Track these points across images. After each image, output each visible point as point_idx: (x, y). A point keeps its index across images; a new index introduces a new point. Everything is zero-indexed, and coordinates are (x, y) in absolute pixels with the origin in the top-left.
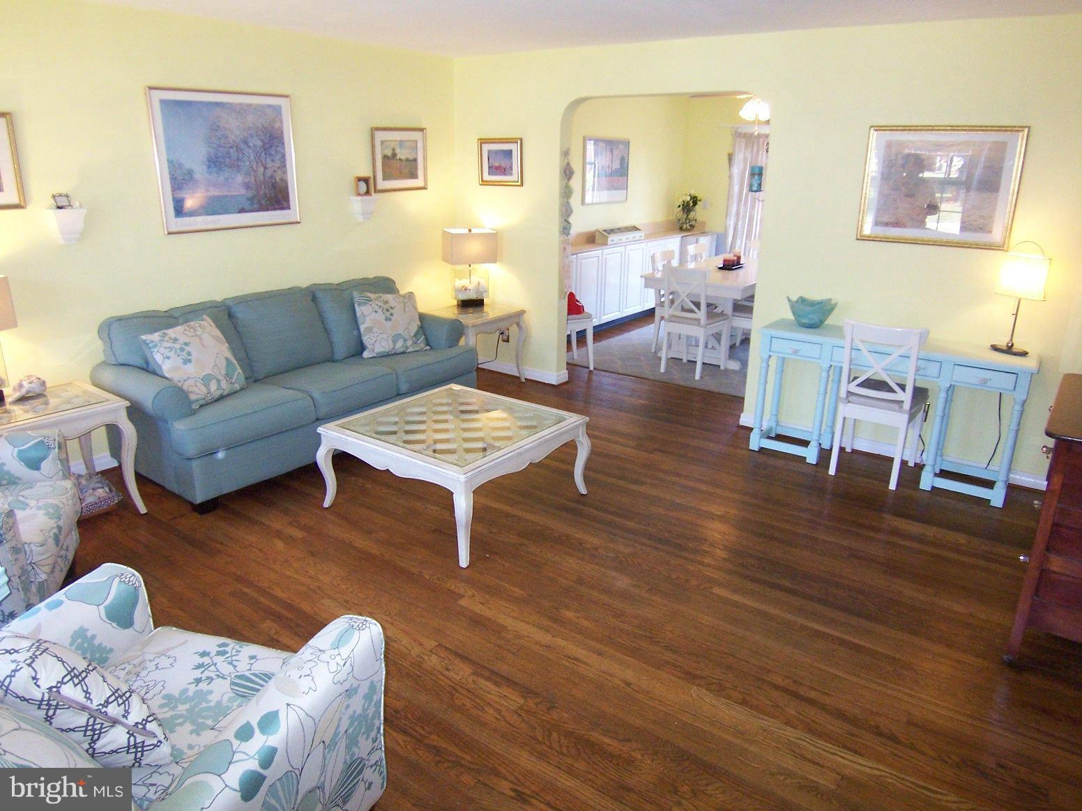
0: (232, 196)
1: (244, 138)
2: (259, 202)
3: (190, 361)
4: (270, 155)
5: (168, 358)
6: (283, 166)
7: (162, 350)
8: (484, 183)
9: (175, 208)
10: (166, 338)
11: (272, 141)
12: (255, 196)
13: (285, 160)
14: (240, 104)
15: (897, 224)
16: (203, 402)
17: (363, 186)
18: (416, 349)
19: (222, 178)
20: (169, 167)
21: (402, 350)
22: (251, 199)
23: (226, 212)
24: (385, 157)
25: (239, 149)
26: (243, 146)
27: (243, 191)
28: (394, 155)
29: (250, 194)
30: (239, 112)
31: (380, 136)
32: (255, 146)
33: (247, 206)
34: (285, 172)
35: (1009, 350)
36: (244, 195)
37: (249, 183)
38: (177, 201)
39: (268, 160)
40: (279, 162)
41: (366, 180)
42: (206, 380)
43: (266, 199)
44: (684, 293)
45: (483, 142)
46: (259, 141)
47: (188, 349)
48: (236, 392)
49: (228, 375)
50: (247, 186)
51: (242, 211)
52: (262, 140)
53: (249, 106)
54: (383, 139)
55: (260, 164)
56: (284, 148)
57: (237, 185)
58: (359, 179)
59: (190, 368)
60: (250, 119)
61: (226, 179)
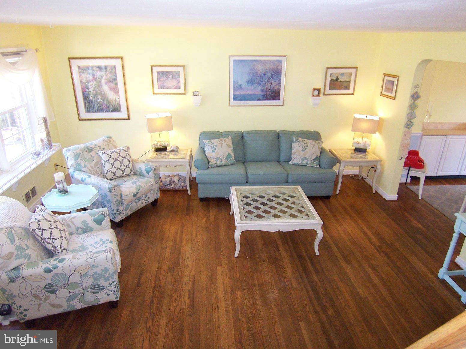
0: (256, 94)
1: (264, 73)
2: (266, 97)
3: (214, 151)
4: (274, 79)
5: (208, 149)
6: (280, 83)
7: (207, 146)
8: (382, 95)
9: (233, 97)
10: (211, 142)
11: (276, 73)
12: (265, 95)
13: (281, 81)
14: (265, 60)
16: (213, 166)
17: (316, 93)
18: (311, 166)
19: (253, 87)
20: (233, 83)
21: (305, 164)
22: (263, 96)
23: (253, 100)
24: (332, 80)
25: (261, 77)
26: (263, 76)
27: (260, 93)
28: (337, 79)
29: (263, 94)
30: (263, 63)
31: (330, 71)
32: (268, 76)
33: (261, 98)
34: (280, 86)
36: (260, 94)
37: (263, 89)
38: (235, 95)
39: (273, 81)
40: (278, 82)
41: (319, 90)
42: (217, 159)
43: (270, 96)
45: (386, 75)
46: (270, 74)
47: (215, 147)
48: (228, 165)
49: (227, 159)
50: (262, 91)
51: (259, 100)
52: (272, 74)
53: (268, 61)
54: (332, 72)
55: (269, 83)
56: (281, 76)
57: (258, 90)
58: (314, 90)
59: (214, 154)
60: (268, 66)
61: (254, 88)
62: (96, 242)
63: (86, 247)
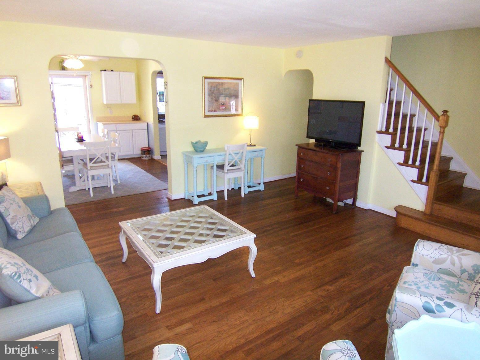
15: (215, 111)
35: (250, 145)
44: (99, 154)
62: (427, 288)
63: (444, 288)
